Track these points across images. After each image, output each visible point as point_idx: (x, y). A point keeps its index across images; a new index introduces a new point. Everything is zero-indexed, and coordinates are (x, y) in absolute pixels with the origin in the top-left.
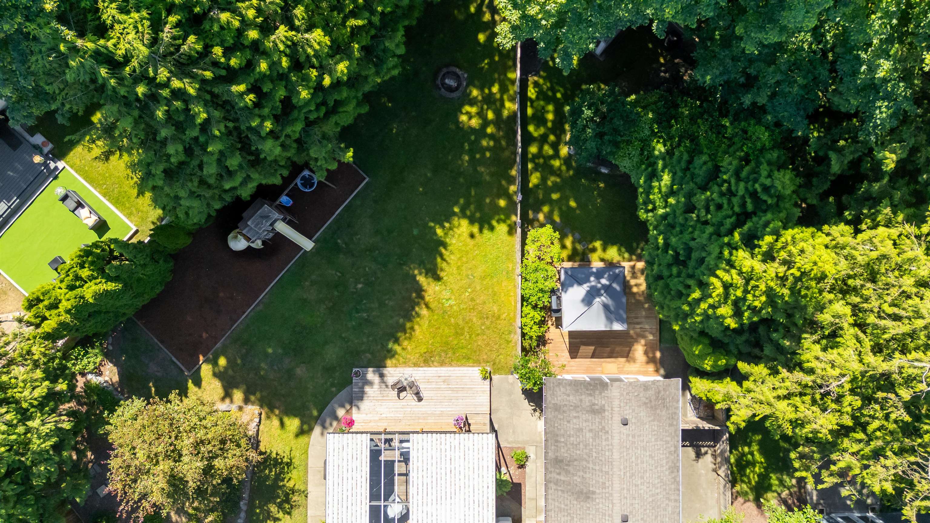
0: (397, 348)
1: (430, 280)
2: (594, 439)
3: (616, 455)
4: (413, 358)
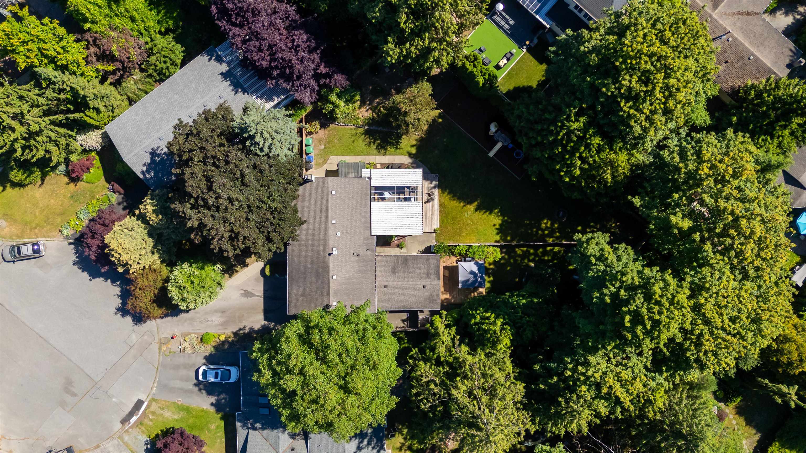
0: (446, 193)
1: (475, 207)
2: (417, 274)
3: (411, 283)
4: (443, 199)
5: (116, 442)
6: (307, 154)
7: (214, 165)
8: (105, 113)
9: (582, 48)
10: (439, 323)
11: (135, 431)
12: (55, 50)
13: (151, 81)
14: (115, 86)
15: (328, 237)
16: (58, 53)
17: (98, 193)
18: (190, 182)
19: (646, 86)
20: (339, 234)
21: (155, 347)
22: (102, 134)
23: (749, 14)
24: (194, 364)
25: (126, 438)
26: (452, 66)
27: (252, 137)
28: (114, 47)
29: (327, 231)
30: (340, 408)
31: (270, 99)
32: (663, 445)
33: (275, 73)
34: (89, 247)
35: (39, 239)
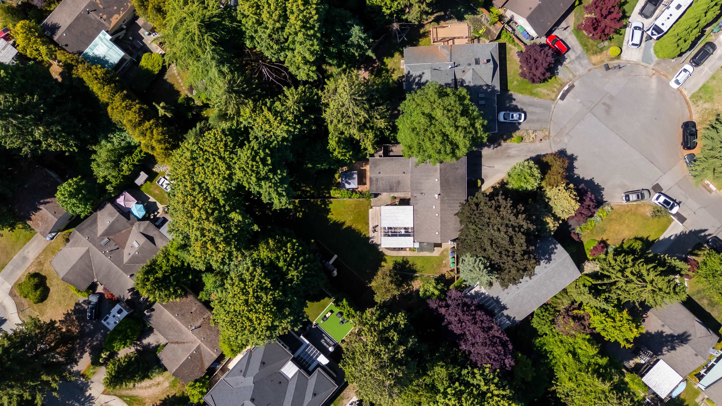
0: (363, 234)
1: (345, 225)
2: (384, 180)
4: (366, 228)
5: (578, 74)
6: (454, 257)
7: (508, 252)
8: (580, 284)
9: (292, 318)
10: (371, 150)
11: (565, 80)
12: (607, 322)
13: (553, 305)
14: (575, 301)
15: (441, 206)
16: (605, 320)
17: (588, 233)
18: (523, 241)
19: (257, 295)
20: (434, 207)
21: (552, 134)
22: (584, 271)
23: (177, 343)
24: (527, 123)
25: (571, 76)
26: (363, 311)
27: (486, 267)
28: (572, 324)
29: (441, 209)
30: (434, 106)
31: (476, 293)
32: (245, 86)
33: (473, 308)
34: (591, 200)
35: (626, 204)
